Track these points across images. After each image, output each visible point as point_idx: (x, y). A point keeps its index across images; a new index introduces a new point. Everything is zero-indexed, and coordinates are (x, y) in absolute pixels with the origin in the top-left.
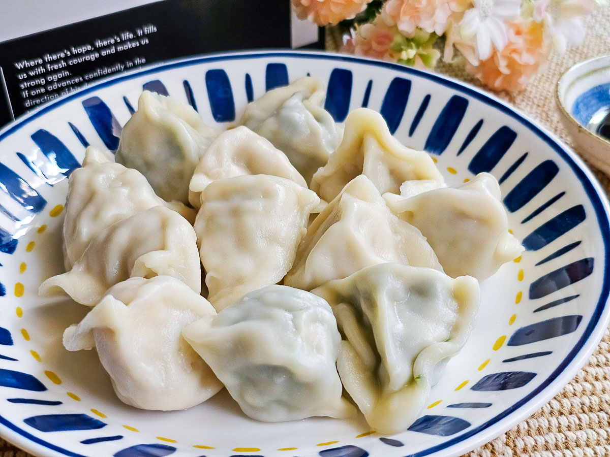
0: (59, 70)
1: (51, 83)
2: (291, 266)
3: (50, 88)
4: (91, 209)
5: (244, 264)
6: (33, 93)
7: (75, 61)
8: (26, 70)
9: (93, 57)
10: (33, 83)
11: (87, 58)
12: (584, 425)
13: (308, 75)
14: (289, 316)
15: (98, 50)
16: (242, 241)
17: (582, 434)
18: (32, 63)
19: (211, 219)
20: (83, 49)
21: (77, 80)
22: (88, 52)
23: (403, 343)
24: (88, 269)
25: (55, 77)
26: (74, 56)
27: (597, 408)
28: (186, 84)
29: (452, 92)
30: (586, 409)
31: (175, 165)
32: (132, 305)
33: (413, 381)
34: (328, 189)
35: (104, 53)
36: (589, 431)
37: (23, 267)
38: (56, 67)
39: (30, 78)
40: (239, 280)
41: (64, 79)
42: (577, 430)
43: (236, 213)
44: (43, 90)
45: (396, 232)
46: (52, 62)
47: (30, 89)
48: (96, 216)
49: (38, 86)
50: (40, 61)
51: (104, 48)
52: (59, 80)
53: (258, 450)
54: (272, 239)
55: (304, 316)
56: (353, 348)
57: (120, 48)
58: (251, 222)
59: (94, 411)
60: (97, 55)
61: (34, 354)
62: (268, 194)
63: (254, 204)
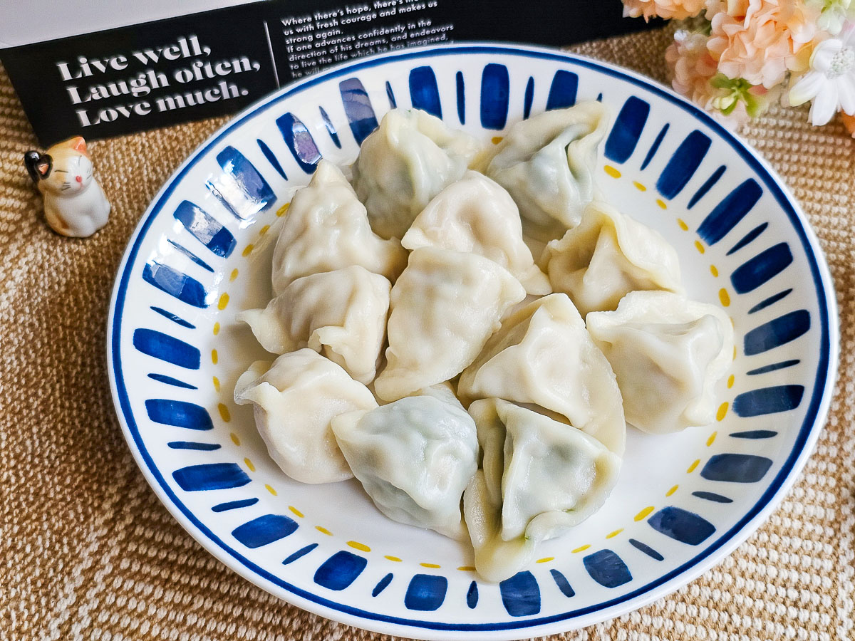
0: (330, 28)
1: (321, 40)
2: (471, 361)
3: (318, 45)
4: (299, 245)
5: (422, 349)
6: (299, 49)
7: (348, 21)
8: (293, 26)
9: (369, 18)
10: (299, 39)
11: (363, 18)
12: (699, 620)
13: (600, 98)
14: (422, 442)
15: (378, 11)
16: (428, 326)
17: (691, 630)
18: (300, 21)
20: (360, 10)
21: (349, 39)
22: (364, 13)
23: (523, 501)
24: (279, 314)
25: (324, 35)
26: (346, 16)
27: (722, 607)
28: (459, 76)
29: (750, 173)
30: (711, 604)
31: (403, 199)
32: (286, 392)
33: (523, 538)
34: (556, 267)
35: (382, 14)
36: (701, 629)
37: (235, 273)
38: (326, 25)
39: (296, 34)
40: (413, 366)
41: (334, 37)
42: (690, 622)
43: (431, 293)
44: (310, 46)
45: (584, 361)
46: (322, 21)
47: (295, 44)
48: (302, 254)
49: (306, 42)
50: (309, 19)
51: (383, 9)
52: (329, 38)
53: (368, 550)
54: (458, 331)
55: (438, 447)
56: (484, 482)
57: (402, 10)
59: (247, 461)
60: (374, 16)
61: (216, 381)
62: (468, 281)
63: (450, 290)
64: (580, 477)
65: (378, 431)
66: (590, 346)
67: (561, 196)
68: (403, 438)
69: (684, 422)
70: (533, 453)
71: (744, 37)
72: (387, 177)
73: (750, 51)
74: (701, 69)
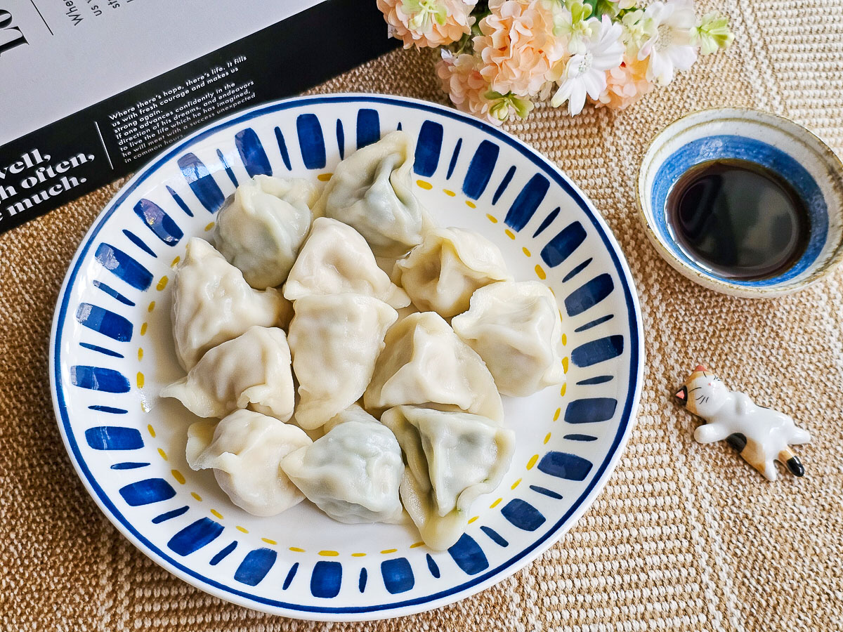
0: (151, 111)
1: (144, 122)
2: (370, 379)
3: (142, 127)
4: (199, 321)
5: (330, 382)
6: (126, 134)
7: (166, 101)
8: (119, 119)
9: (183, 94)
10: (126, 127)
11: (178, 96)
12: (590, 528)
13: (400, 127)
14: (363, 462)
15: (189, 88)
16: (329, 361)
17: (586, 536)
18: (125, 113)
19: (302, 336)
20: (175, 90)
21: (168, 115)
22: (178, 92)
23: (450, 484)
24: (201, 383)
25: (147, 118)
26: (164, 98)
27: (603, 512)
28: (277, 131)
29: (536, 170)
30: (595, 513)
31: (269, 255)
32: (242, 454)
33: (455, 510)
34: (408, 280)
35: (194, 89)
36: (593, 534)
37: (140, 353)
38: (148, 110)
39: (123, 124)
40: (326, 396)
41: (155, 117)
42: (583, 531)
43: (324, 335)
44: (135, 129)
45: (460, 358)
46: (143, 108)
47: (122, 132)
48: (204, 327)
49: (132, 127)
50: (133, 109)
51: (194, 85)
52: (151, 119)
53: (337, 554)
54: (354, 358)
55: (375, 462)
56: (413, 476)
57: (209, 81)
58: (337, 346)
59: (213, 512)
60: (187, 92)
61: (161, 451)
62: (352, 318)
63: (340, 329)
64: (486, 454)
65: (323, 463)
66: (460, 345)
67: (398, 222)
68: (346, 463)
69: (543, 384)
70: (447, 446)
71: (510, 64)
72: (250, 239)
73: (517, 74)
74: (472, 83)
